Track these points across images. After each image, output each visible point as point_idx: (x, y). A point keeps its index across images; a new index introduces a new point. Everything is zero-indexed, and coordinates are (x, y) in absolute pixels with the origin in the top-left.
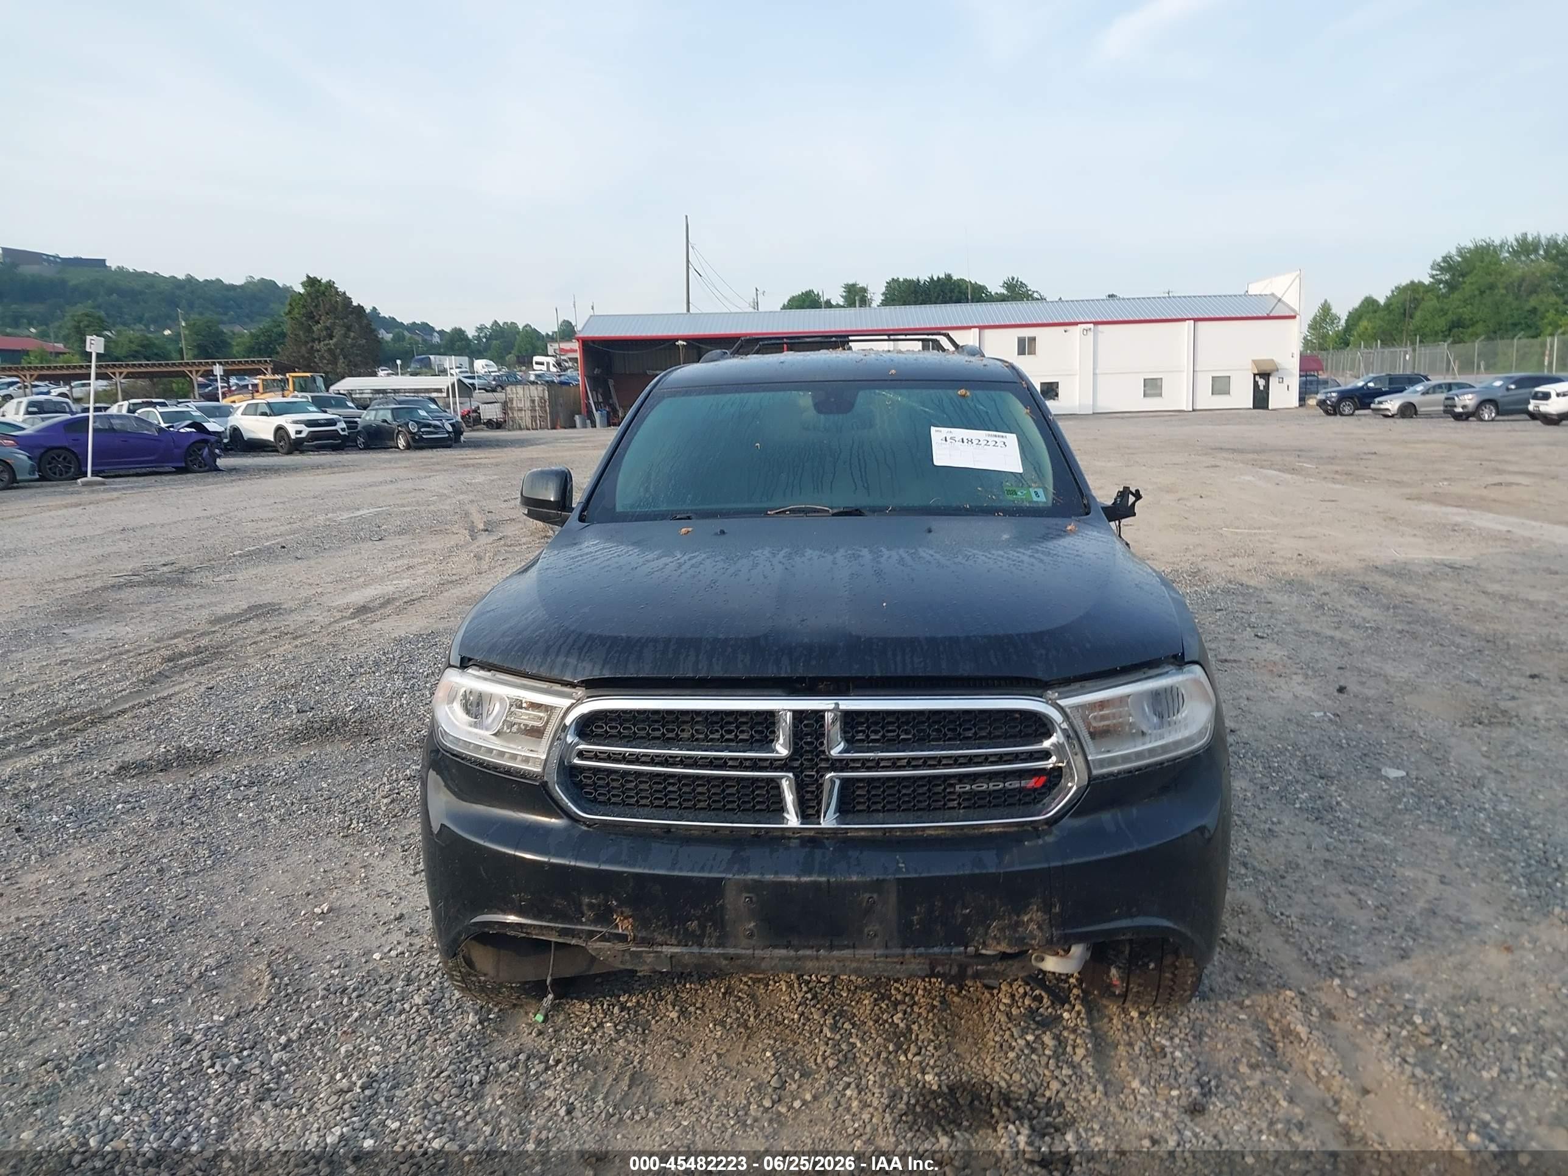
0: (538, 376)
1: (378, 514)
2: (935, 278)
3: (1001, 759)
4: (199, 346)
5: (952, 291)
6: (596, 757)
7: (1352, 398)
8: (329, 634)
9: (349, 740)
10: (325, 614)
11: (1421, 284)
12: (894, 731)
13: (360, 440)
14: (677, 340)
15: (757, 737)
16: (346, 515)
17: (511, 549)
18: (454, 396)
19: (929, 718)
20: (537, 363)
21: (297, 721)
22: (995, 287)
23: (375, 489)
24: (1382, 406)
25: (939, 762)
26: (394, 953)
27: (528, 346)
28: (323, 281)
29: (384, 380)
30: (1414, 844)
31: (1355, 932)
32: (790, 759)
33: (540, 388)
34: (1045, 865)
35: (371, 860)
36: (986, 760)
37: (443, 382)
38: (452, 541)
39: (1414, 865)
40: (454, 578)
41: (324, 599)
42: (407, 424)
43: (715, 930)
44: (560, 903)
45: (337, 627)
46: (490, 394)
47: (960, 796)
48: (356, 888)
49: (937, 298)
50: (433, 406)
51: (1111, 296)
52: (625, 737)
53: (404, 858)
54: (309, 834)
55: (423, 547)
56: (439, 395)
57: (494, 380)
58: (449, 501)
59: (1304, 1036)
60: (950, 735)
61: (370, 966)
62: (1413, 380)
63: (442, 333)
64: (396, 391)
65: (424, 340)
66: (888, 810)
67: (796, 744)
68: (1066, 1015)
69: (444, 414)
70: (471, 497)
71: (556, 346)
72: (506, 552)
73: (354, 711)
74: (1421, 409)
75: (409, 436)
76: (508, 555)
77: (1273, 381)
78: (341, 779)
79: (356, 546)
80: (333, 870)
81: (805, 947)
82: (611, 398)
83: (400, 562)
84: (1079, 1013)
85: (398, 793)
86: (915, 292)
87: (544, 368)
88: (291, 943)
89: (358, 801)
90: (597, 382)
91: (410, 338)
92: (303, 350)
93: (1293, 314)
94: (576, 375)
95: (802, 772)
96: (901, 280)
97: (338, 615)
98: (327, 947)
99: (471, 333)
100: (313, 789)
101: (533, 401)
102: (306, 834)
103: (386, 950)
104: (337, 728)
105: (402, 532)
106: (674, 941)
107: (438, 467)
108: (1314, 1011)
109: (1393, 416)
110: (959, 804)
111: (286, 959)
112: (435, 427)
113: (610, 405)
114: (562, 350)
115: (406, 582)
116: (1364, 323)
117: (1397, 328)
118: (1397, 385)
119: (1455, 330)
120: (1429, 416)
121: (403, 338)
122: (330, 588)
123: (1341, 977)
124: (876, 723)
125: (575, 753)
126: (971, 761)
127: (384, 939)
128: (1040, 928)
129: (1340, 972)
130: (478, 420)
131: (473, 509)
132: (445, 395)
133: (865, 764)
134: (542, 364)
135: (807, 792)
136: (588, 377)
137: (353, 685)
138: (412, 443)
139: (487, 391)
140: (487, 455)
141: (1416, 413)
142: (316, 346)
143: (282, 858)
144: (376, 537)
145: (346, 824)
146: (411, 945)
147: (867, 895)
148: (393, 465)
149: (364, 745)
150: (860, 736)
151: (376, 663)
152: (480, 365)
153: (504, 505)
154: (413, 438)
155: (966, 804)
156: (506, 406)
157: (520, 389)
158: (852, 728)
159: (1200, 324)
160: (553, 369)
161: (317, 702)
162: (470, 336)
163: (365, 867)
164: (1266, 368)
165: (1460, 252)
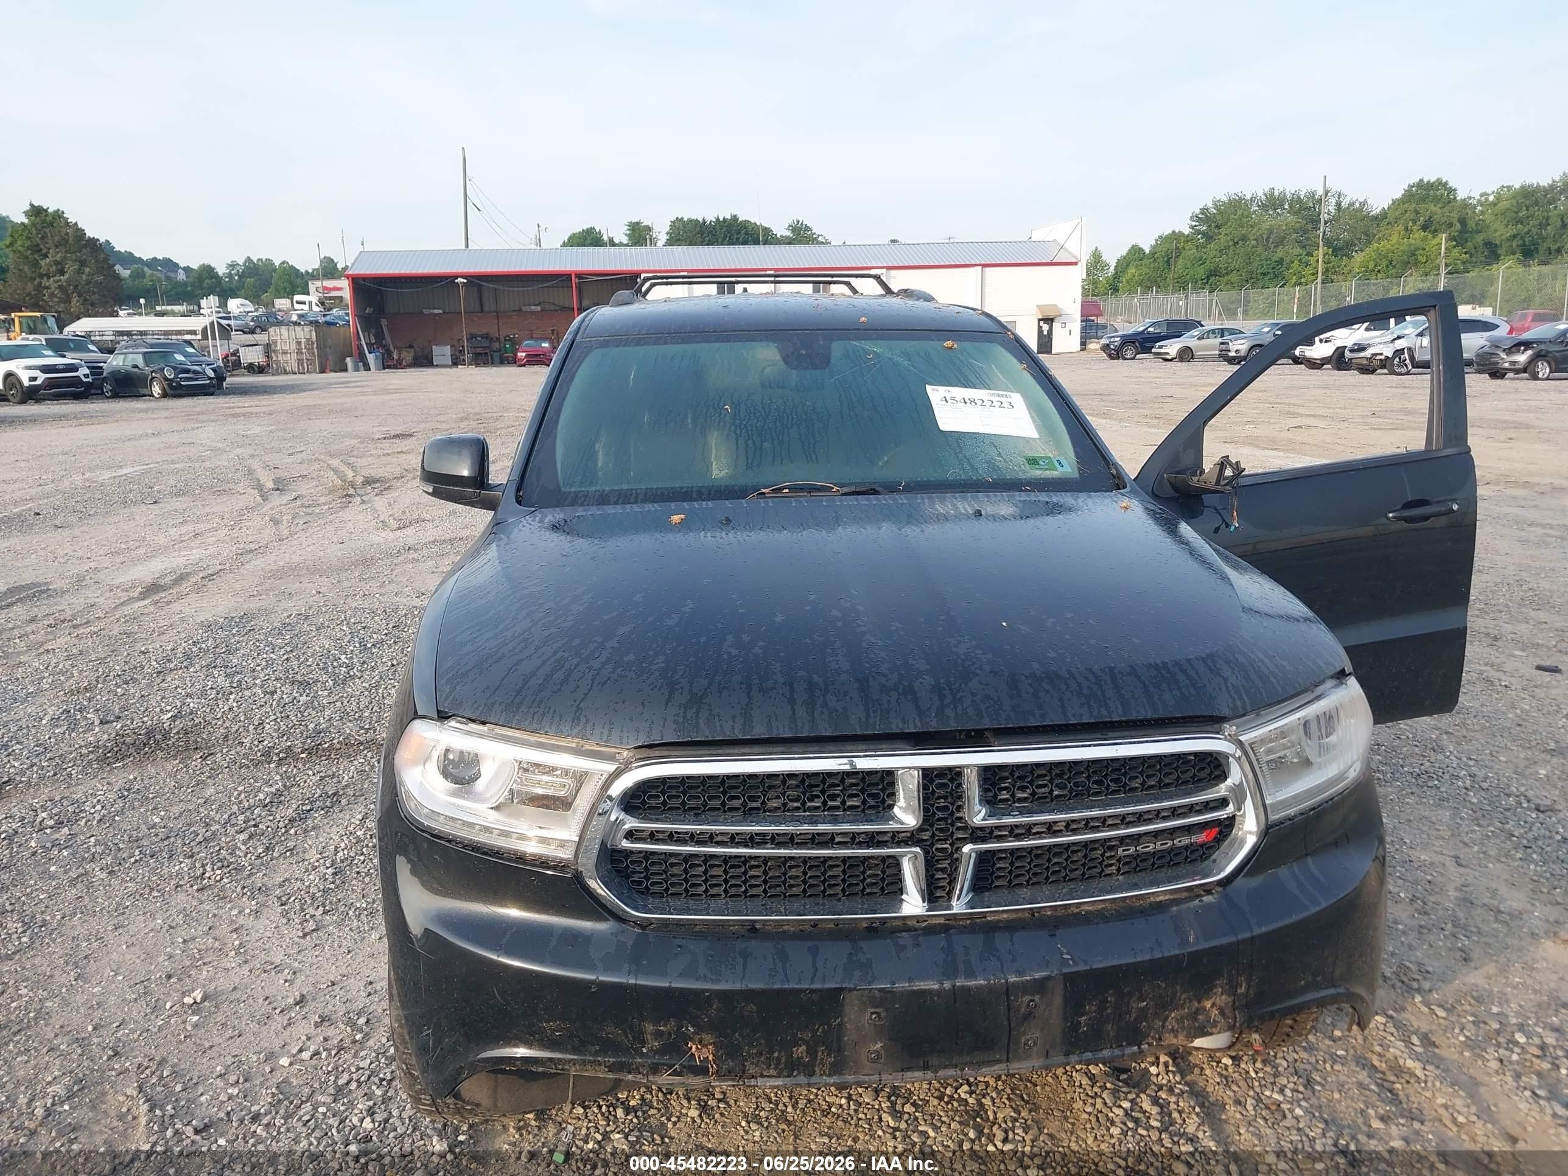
0: (301, 316)
1: (145, 473)
2: (721, 219)
3: (1174, 813)
5: (739, 232)
6: (653, 837)
7: (1134, 343)
8: (118, 620)
9: (175, 757)
10: (108, 594)
11: (1181, 234)
12: (1045, 786)
13: (107, 387)
14: (457, 278)
15: (872, 802)
16: (107, 475)
17: (310, 510)
18: (214, 338)
19: (1087, 769)
20: (298, 302)
21: (102, 735)
22: (781, 230)
23: (135, 443)
24: (1162, 351)
25: (1103, 823)
26: (305, 1055)
27: (286, 284)
28: (50, 210)
29: (126, 321)
30: (1409, 820)
31: (1404, 933)
32: (920, 829)
33: (307, 329)
34: (1233, 939)
35: (241, 920)
36: (1158, 815)
37: (197, 323)
38: (241, 503)
39: (1425, 846)
40: (252, 546)
41: (101, 576)
42: (162, 370)
43: (829, 1055)
44: (611, 1031)
45: (127, 610)
46: (250, 336)
47: (1119, 860)
48: (231, 961)
49: (724, 239)
50: (190, 350)
51: (894, 241)
52: (690, 809)
53: (285, 914)
54: (152, 890)
55: (208, 510)
56: (193, 337)
57: (253, 320)
58: (225, 456)
59: (1419, 1073)
60: (1113, 786)
61: (278, 1077)
62: (1190, 325)
63: (187, 270)
64: (142, 333)
65: (168, 278)
66: (1033, 884)
67: (926, 810)
68: (1153, 1070)
69: (203, 358)
70: (250, 451)
71: (318, 284)
72: (307, 514)
73: (174, 718)
74: (1197, 354)
75: (165, 383)
76: (309, 518)
77: (1056, 326)
78: (176, 810)
79: (126, 510)
80: (193, 939)
81: (946, 1067)
82: (384, 339)
83: (184, 529)
84: (1166, 1065)
85: (255, 826)
86: (701, 233)
87: (306, 307)
88: (163, 1052)
89: (205, 840)
90: (369, 322)
91: (152, 275)
92: (30, 287)
93: (1074, 260)
94: (345, 315)
95: (932, 845)
96: (685, 219)
97: (124, 596)
98: (213, 1053)
99: (221, 270)
100: (143, 827)
101: (299, 343)
102: (147, 890)
103: (294, 1051)
104: (157, 742)
105: (179, 494)
106: (772, 1072)
107: (202, 417)
108: (1415, 1040)
109: (1171, 360)
110: (1119, 870)
111: (161, 1077)
112: (195, 372)
113: (383, 347)
114: (325, 288)
115: (196, 554)
116: (1132, 270)
117: (1161, 276)
118: (1176, 329)
119: (1213, 278)
120: (1204, 359)
121: (142, 275)
122: (106, 562)
123: (1418, 991)
124: (1022, 778)
125: (621, 834)
126: (1141, 818)
127: (286, 1033)
128: (1222, 1012)
129: (1415, 985)
130: (237, 364)
131: (256, 465)
132: (199, 337)
133: (1014, 832)
134: (304, 303)
135: (938, 870)
136: (358, 316)
137: (164, 685)
138: (168, 390)
139: (245, 333)
140: (257, 403)
141: (1192, 358)
142: (45, 282)
143: (122, 926)
144: (150, 500)
145: (198, 873)
146: (326, 1039)
147: (1026, 999)
148: (149, 415)
149: (196, 762)
150: (1004, 795)
151: (187, 656)
152: (235, 305)
153: (290, 460)
154: (170, 385)
155: (1126, 869)
156: (268, 349)
157: (284, 330)
158: (994, 785)
159: (989, 271)
160: (316, 309)
161: (124, 709)
162: (220, 273)
163: (236, 930)
164: (1051, 314)
165: (1215, 203)
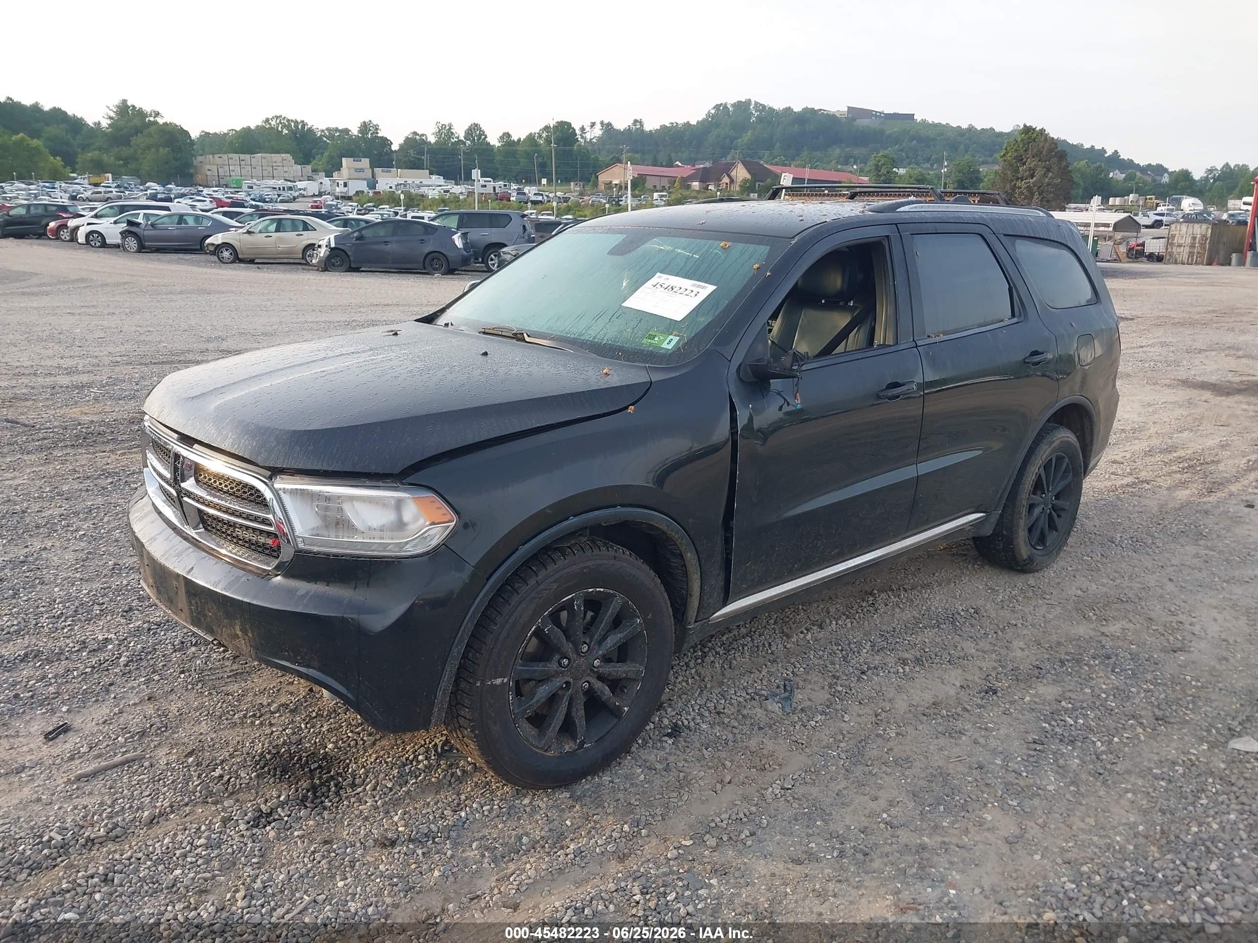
4: (959, 181)
20: (1245, 203)
25: (220, 508)
28: (1038, 129)
33: (1205, 227)
34: (240, 599)
56: (1106, 229)
63: (1171, 174)
65: (1154, 180)
91: (1140, 178)
92: (1008, 186)
101: (1194, 238)
126: (234, 513)
128: (245, 644)
130: (1141, 254)
132: (1111, 229)
142: (1019, 184)
147: (175, 583)
150: (200, 479)
152: (1188, 203)
156: (1168, 242)
157: (1184, 226)
162: (1195, 178)
